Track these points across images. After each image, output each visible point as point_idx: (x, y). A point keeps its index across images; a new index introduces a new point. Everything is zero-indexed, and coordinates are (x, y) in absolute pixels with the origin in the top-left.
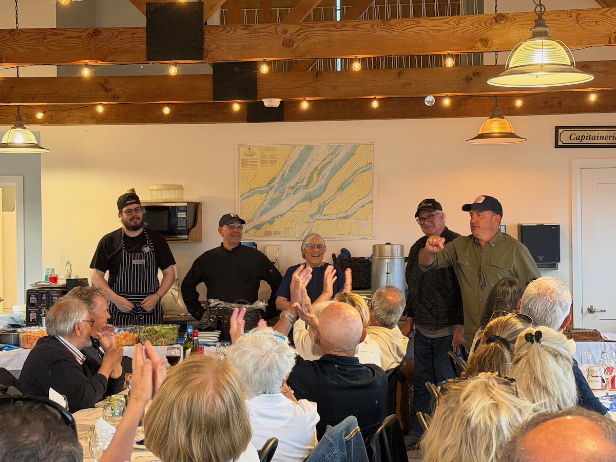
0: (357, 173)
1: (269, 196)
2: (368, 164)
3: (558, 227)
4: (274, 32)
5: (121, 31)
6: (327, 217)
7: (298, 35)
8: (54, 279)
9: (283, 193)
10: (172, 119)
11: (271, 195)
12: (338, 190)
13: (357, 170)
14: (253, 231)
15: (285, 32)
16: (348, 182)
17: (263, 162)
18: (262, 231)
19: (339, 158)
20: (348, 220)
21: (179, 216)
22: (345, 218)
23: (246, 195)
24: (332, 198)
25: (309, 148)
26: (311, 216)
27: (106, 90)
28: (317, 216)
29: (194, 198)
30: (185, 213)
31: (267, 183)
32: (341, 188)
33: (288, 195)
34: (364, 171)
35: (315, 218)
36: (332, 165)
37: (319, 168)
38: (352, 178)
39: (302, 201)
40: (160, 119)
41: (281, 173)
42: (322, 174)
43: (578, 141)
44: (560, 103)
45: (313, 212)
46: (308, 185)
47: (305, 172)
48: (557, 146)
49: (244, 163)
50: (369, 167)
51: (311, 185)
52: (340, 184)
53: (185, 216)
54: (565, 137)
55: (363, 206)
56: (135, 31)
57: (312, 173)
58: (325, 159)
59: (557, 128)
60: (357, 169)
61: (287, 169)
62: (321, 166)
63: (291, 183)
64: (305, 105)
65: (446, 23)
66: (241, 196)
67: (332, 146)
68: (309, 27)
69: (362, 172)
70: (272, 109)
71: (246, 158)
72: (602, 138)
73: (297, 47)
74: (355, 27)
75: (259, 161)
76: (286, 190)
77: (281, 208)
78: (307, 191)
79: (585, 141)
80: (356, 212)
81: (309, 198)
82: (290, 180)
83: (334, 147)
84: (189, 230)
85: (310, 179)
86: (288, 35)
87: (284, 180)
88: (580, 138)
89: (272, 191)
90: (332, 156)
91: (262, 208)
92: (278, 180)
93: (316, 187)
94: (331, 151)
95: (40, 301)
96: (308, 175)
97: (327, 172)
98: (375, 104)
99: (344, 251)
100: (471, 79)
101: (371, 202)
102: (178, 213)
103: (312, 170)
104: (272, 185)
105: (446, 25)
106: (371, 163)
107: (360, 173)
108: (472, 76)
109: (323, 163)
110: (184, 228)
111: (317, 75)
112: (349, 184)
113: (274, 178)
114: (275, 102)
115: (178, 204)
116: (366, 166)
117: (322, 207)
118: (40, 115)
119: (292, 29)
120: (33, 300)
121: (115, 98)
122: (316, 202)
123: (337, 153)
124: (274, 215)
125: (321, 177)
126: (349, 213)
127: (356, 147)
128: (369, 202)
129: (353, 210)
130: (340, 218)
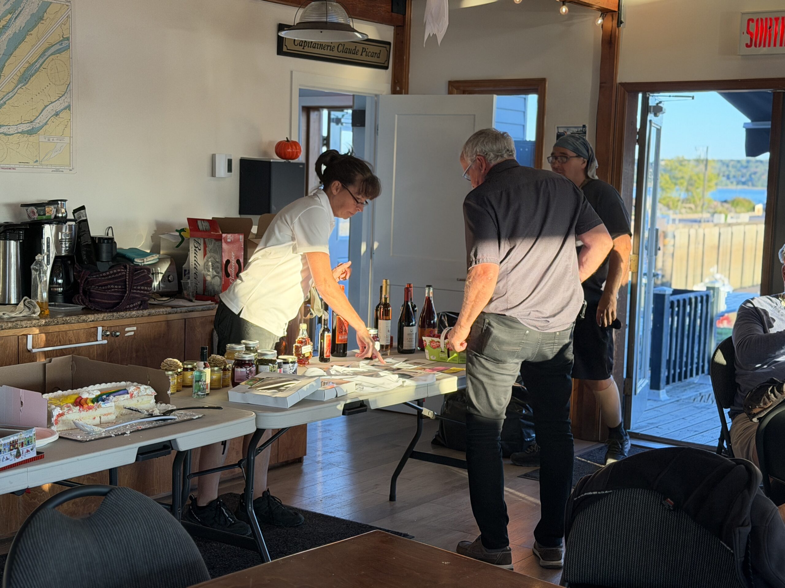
0: (47, 54)
2: (64, 39)
12: (19, 82)
13: (48, 49)
16: (34, 68)
19: (20, 22)
20: (34, 138)
24: (11, 95)
32: (24, 78)
34: (59, 51)
36: (10, 32)
38: (41, 61)
43: (300, 48)
48: (279, 52)
52: (22, 70)
55: (57, 114)
59: (279, 27)
60: (47, 45)
69: (56, 54)
72: (322, 47)
79: (307, 49)
80: (46, 124)
88: (303, 44)
90: (9, 16)
94: (8, 7)
101: (68, 107)
106: (68, 39)
107: (52, 54)
112: (36, 71)
116: (60, 43)
123: (17, 12)
126: (36, 125)
127: (45, 6)
128: (65, 109)
129: (42, 120)
130: (22, 133)
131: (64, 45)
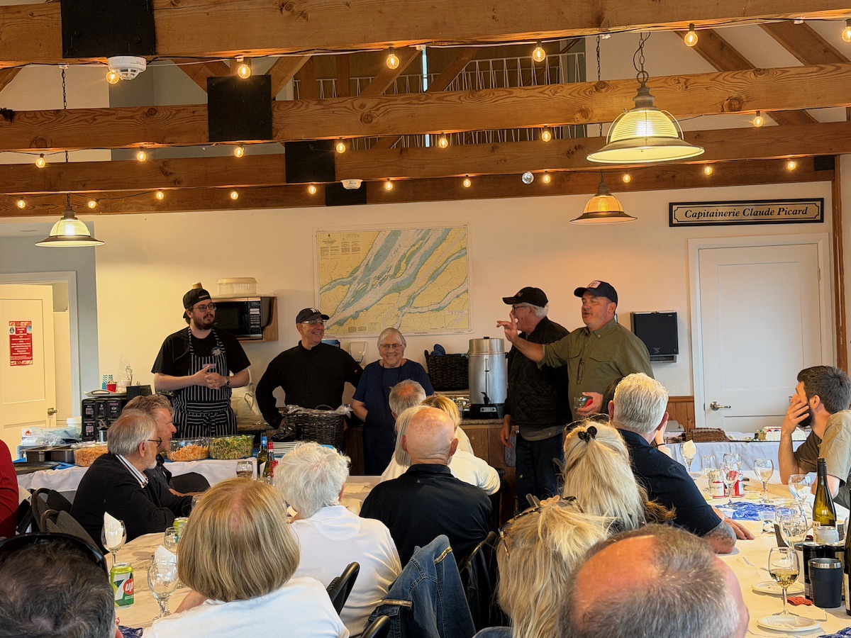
0: (450, 260)
1: (353, 288)
2: (462, 249)
3: (675, 315)
4: (350, 106)
5: (180, 109)
6: (418, 310)
7: (378, 110)
8: (113, 387)
9: (368, 284)
10: (242, 204)
11: (355, 287)
12: (429, 280)
13: (450, 257)
14: (335, 328)
15: (363, 106)
16: (440, 270)
17: (345, 250)
18: (346, 327)
19: (429, 244)
20: (442, 312)
21: (251, 313)
22: (438, 310)
23: (327, 287)
24: (423, 288)
25: (396, 234)
26: (400, 309)
27: (166, 174)
28: (406, 309)
29: (268, 292)
30: (258, 309)
31: (349, 274)
32: (433, 277)
33: (373, 286)
34: (459, 257)
35: (405, 311)
36: (422, 251)
37: (407, 255)
38: (445, 265)
39: (390, 292)
40: (229, 205)
41: (365, 262)
42: (411, 262)
43: (695, 219)
44: (673, 177)
45: (404, 304)
46: (395, 274)
47: (392, 260)
48: (671, 225)
49: (323, 251)
50: (463, 252)
51: (399, 274)
52: (431, 273)
53: (258, 313)
54: (680, 214)
55: (458, 297)
56: (195, 109)
57: (399, 261)
58: (414, 245)
59: (671, 205)
60: (450, 255)
61: (371, 257)
62: (409, 253)
63: (377, 273)
64: (389, 186)
65: (541, 92)
66: (321, 289)
67: (422, 230)
68: (389, 101)
69: (455, 259)
70: (353, 191)
71: (325, 245)
72: (722, 214)
73: (377, 123)
74: (440, 99)
75: (340, 248)
76: (372, 281)
77: (366, 301)
78: (395, 281)
79: (702, 218)
80: (450, 303)
81: (397, 289)
82: (375, 270)
83: (423, 231)
84: (263, 329)
85: (398, 267)
86: (366, 110)
87: (369, 269)
88: (697, 215)
89: (356, 282)
90: (421, 241)
91: (345, 301)
92: (362, 269)
93: (405, 276)
94: (420, 236)
95: (97, 412)
96: (395, 262)
97: (416, 259)
98: (467, 183)
99: (437, 347)
100: (573, 153)
101: (467, 291)
102: (251, 310)
103: (400, 256)
104: (355, 275)
105: (542, 95)
106: (465, 248)
107: (453, 260)
108: (574, 150)
109: (412, 250)
110: (258, 326)
111: (401, 153)
112: (441, 272)
113: (358, 268)
114: (356, 184)
115: (250, 300)
116: (460, 252)
117: (412, 298)
118: (92, 204)
119: (370, 103)
120: (89, 411)
121: (176, 182)
122: (406, 293)
123: (427, 238)
124: (358, 309)
125: (410, 265)
126: (442, 305)
127: (447, 231)
128: (464, 292)
129: (446, 301)
130: (432, 310)
131: (462, 253)
